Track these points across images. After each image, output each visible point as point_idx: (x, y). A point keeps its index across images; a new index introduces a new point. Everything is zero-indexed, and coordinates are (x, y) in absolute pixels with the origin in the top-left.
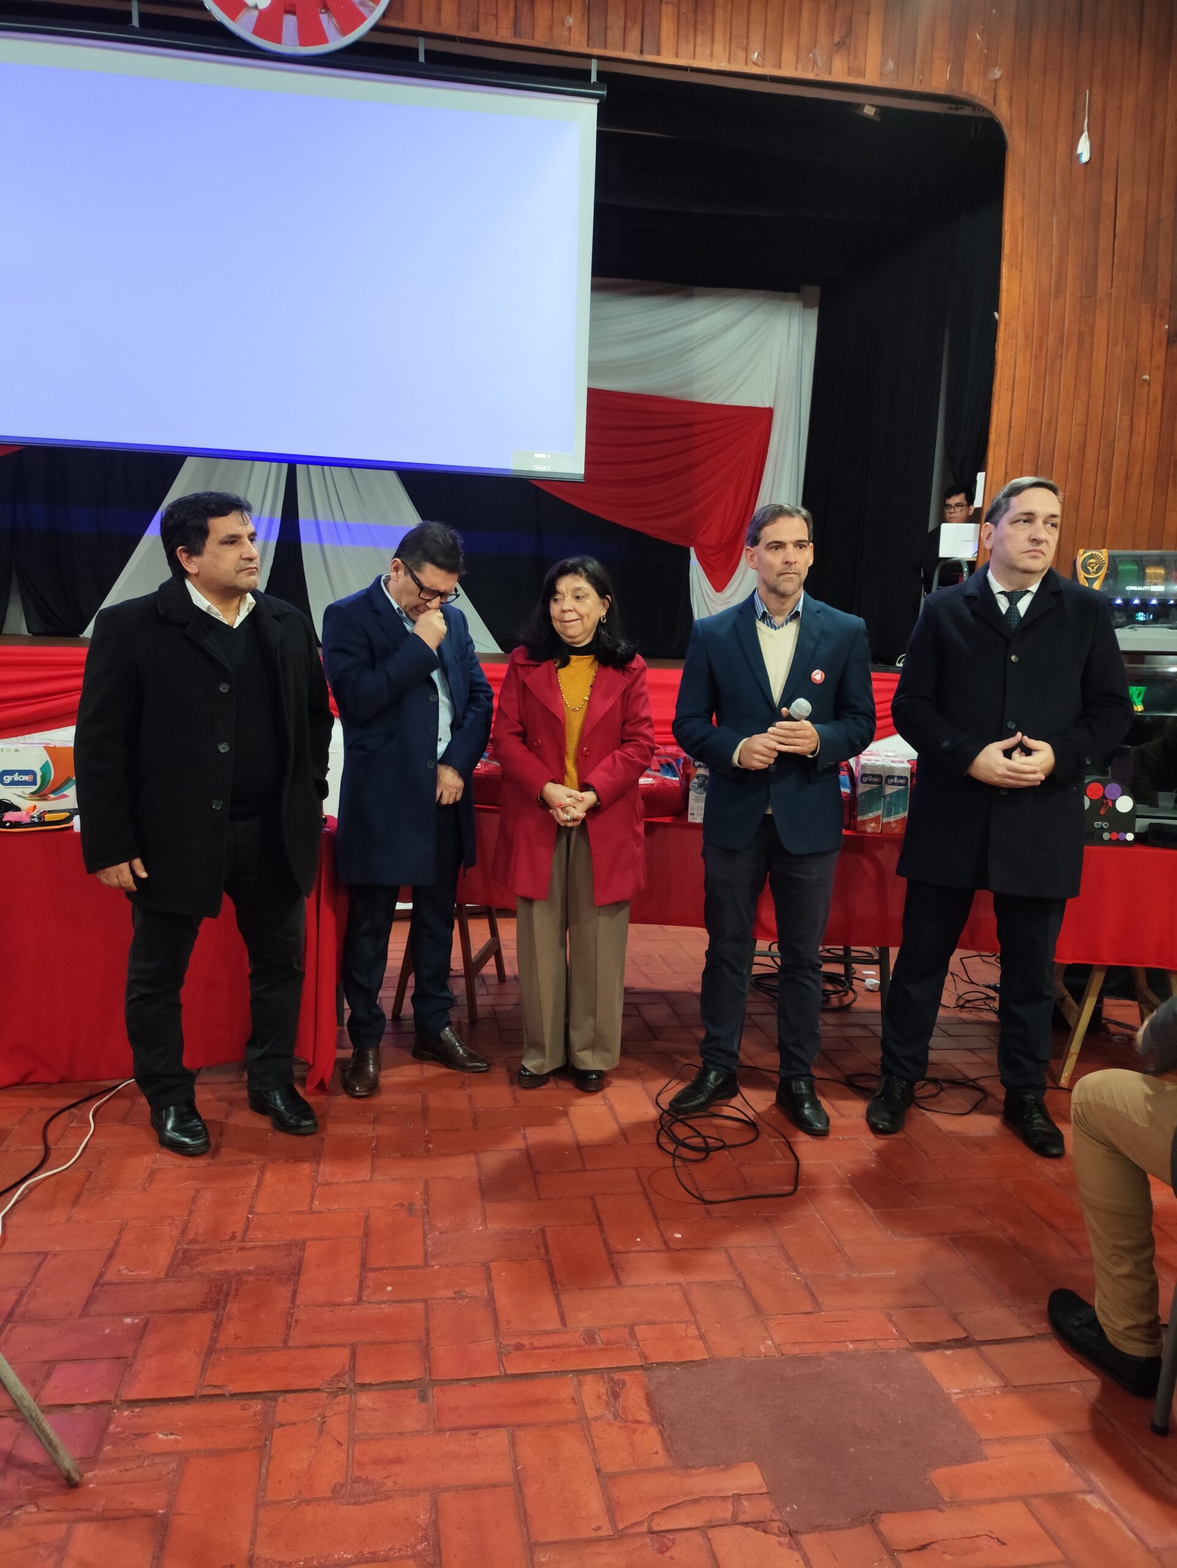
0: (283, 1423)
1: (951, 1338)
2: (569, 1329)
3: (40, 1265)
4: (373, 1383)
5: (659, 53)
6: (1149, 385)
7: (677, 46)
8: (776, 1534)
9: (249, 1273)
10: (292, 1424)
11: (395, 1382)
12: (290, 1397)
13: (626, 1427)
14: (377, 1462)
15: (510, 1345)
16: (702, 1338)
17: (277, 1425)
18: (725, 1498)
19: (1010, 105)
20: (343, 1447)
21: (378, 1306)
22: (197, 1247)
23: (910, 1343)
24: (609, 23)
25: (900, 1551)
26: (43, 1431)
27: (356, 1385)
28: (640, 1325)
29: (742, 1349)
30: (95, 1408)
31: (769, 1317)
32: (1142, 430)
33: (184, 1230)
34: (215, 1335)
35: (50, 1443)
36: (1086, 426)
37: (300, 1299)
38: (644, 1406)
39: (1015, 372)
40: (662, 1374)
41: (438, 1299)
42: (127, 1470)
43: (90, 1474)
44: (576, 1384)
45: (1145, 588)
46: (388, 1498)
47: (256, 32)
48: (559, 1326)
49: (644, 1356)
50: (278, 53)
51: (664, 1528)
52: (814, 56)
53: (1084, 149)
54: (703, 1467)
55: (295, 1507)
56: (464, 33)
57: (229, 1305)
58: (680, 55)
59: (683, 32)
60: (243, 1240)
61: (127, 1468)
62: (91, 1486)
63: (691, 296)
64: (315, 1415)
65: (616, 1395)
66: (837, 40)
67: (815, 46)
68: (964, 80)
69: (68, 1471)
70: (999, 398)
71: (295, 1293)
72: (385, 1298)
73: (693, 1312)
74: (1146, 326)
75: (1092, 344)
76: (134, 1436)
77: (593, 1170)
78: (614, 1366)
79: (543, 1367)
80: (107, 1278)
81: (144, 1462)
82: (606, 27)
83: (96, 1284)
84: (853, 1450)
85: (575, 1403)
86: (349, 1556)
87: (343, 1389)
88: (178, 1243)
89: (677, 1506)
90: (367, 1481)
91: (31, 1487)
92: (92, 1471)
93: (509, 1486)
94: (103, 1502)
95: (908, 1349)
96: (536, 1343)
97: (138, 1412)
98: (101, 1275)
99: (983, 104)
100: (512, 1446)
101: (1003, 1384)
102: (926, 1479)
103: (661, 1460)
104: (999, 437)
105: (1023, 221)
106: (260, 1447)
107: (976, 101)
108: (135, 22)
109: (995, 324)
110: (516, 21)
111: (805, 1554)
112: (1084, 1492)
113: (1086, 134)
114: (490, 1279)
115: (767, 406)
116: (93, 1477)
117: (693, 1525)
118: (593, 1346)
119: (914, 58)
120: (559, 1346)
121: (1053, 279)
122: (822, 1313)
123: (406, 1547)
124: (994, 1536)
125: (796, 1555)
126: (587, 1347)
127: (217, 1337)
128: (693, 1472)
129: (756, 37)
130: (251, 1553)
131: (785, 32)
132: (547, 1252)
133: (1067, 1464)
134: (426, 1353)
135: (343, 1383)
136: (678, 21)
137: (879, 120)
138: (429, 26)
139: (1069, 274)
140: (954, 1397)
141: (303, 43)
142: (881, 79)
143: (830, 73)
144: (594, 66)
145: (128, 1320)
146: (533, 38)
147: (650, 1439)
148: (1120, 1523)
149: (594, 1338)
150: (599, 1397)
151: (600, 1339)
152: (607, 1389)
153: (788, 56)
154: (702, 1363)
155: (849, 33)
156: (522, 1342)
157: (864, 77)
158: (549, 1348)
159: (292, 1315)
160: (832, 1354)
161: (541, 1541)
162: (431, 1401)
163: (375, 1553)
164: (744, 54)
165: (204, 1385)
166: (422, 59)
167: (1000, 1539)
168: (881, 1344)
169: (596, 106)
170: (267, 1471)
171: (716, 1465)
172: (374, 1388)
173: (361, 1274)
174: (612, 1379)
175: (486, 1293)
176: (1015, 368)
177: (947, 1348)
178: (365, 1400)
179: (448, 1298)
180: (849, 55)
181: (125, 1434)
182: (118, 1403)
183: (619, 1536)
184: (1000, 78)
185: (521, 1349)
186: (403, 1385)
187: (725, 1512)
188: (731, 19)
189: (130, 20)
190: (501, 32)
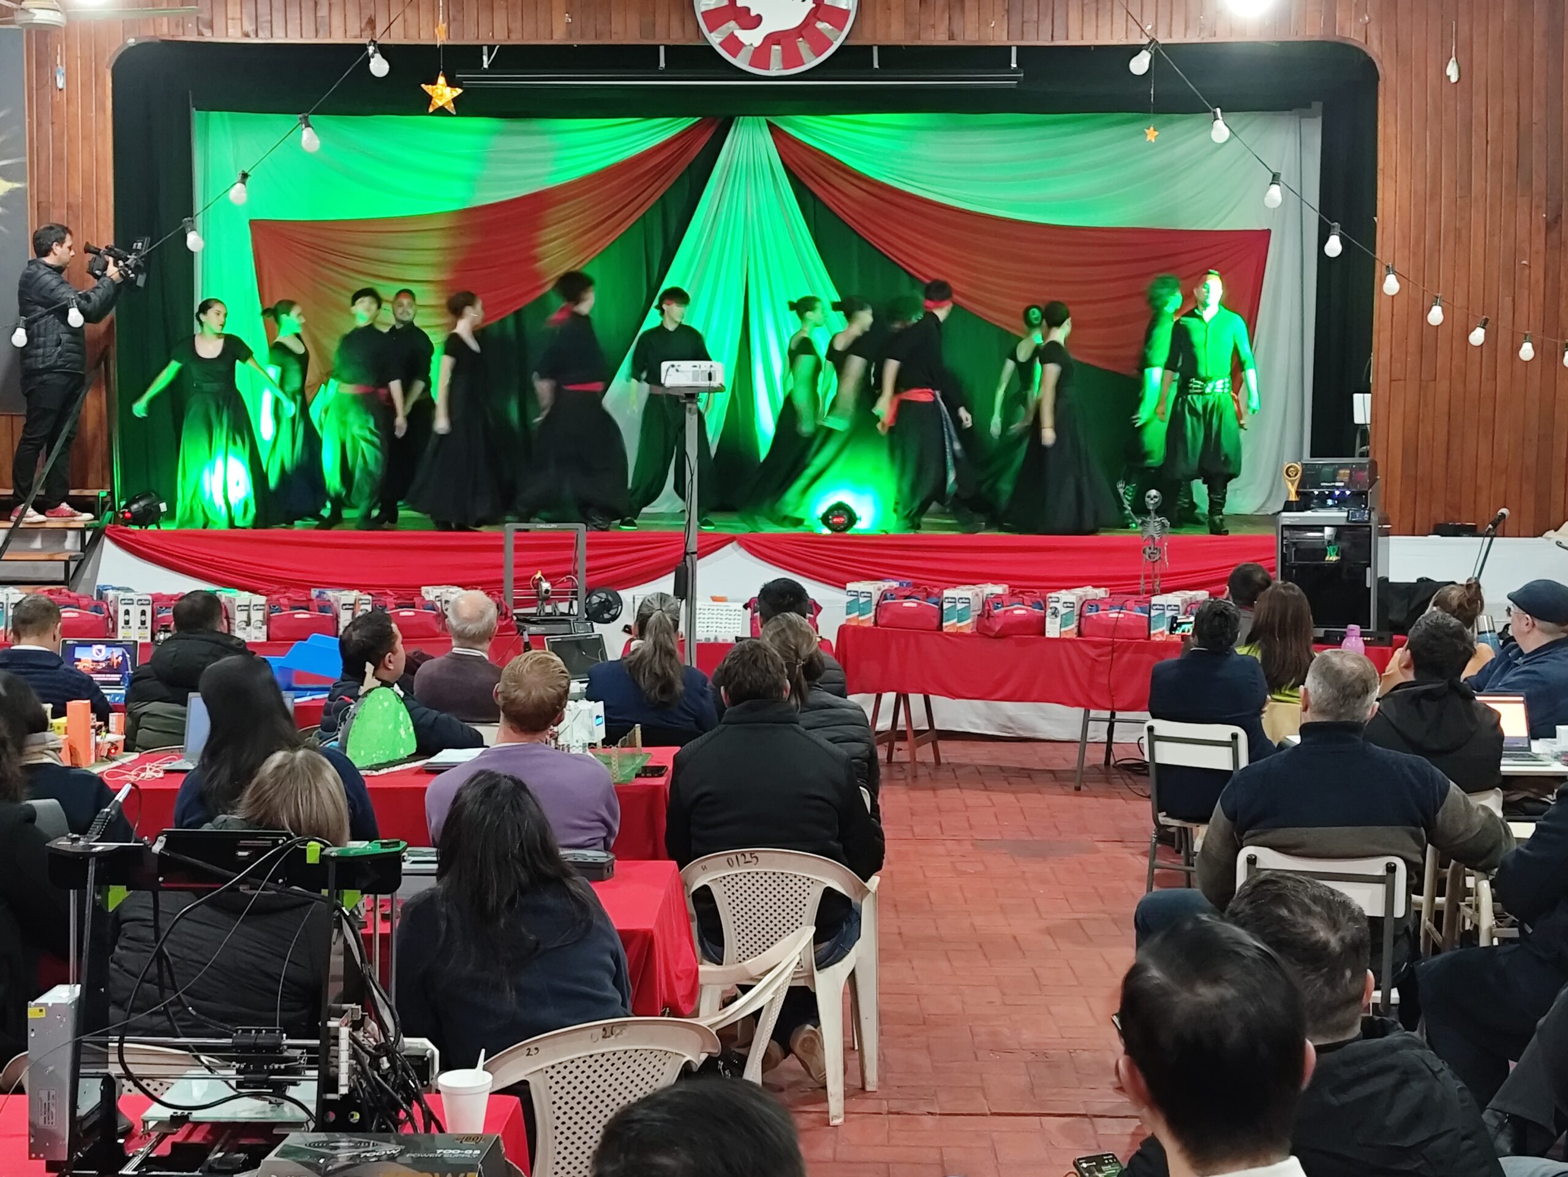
5: (1067, 38)
6: (1529, 268)
7: (1083, 29)
19: (1381, 42)
32: (1525, 309)
45: (1333, 484)
47: (750, 62)
50: (767, 77)
53: (1452, 71)
56: (908, 43)
58: (1084, 38)
59: (1086, 18)
67: (1201, 14)
68: (1337, 25)
74: (1523, 217)
75: (1469, 237)
82: (1023, 23)
99: (1355, 44)
105: (1396, 139)
110: (950, 30)
113: (1454, 59)
115: (1262, 228)
121: (1428, 184)
129: (1150, 12)
136: (1083, 11)
138: (881, 41)
139: (1443, 176)
141: (785, 68)
144: (1014, 53)
146: (964, 40)
166: (876, 65)
184: (1369, 22)
190: (938, 37)
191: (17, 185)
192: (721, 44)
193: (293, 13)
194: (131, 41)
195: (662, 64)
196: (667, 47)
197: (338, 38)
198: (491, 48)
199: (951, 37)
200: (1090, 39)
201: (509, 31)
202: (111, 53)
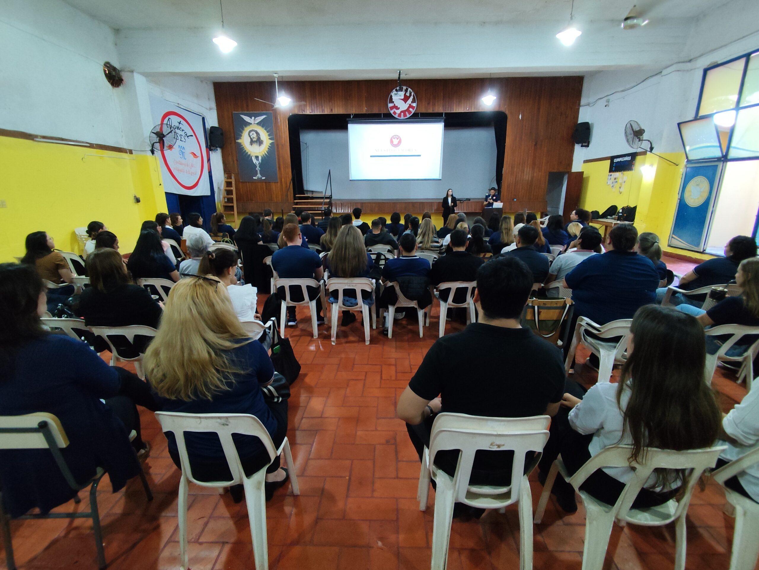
5: (453, 110)
19: (508, 111)
24: (446, 107)
53: (520, 117)
56: (425, 112)
59: (457, 107)
68: (501, 108)
74: (530, 143)
75: (521, 147)
99: (503, 111)
105: (510, 129)
109: (505, 145)
110: (433, 109)
113: (520, 115)
121: (515, 138)
129: (468, 106)
131: (472, 105)
138: (420, 112)
139: (517, 136)
141: (404, 117)
144: (444, 114)
146: (435, 111)
153: (473, 109)
164: (466, 109)
166: (420, 116)
169: (444, 121)
184: (507, 108)
188: (464, 104)
190: (430, 111)
191: (273, 141)
192: (393, 113)
193: (318, 108)
194: (291, 114)
195: (382, 117)
196: (383, 114)
197: (326, 113)
198: (352, 114)
199: (433, 111)
200: (457, 111)
201: (356, 111)
202: (288, 116)
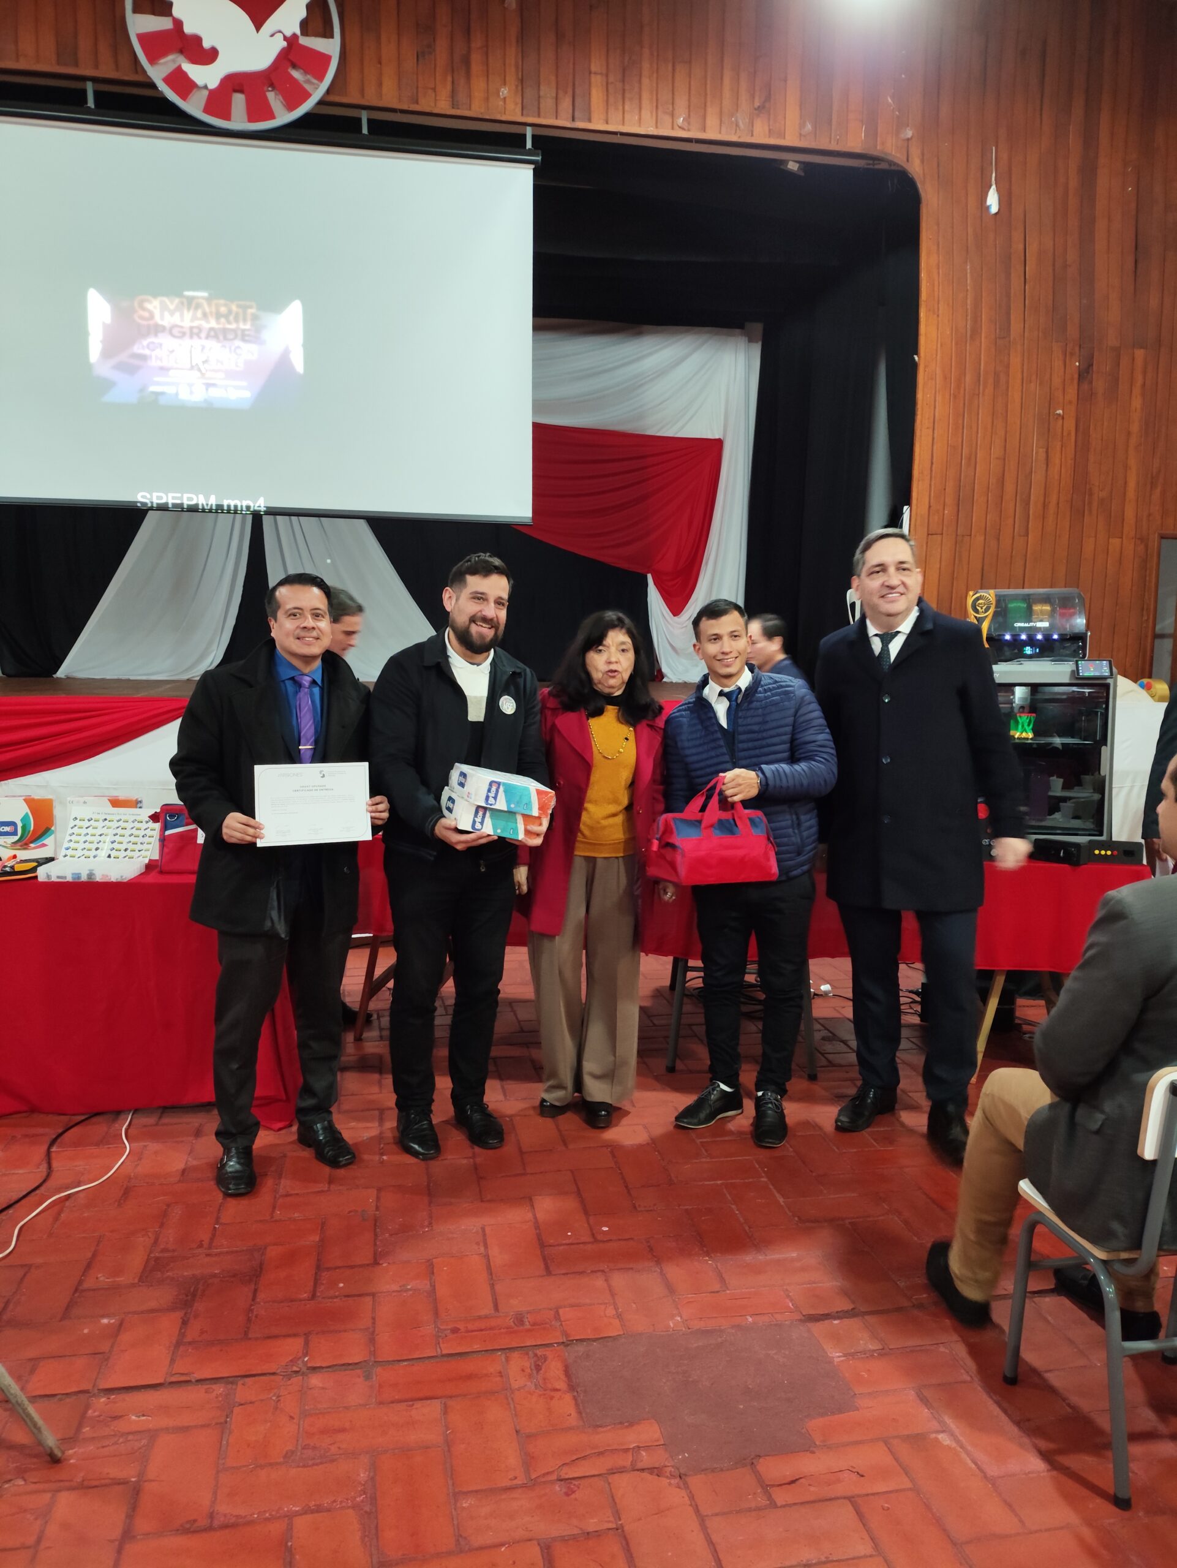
0: (242, 1402)
1: (840, 1310)
2: (501, 1314)
3: (25, 1275)
4: (323, 1366)
5: (590, 120)
6: (1063, 418)
7: (607, 113)
8: (667, 1477)
9: (215, 1276)
10: (251, 1403)
11: (343, 1365)
12: (247, 1380)
13: (544, 1395)
14: (324, 1431)
15: (445, 1330)
16: (619, 1316)
17: (237, 1405)
18: (627, 1450)
19: (922, 161)
20: (295, 1421)
21: (330, 1300)
22: (166, 1255)
23: (804, 1316)
24: (542, 93)
25: (773, 1486)
26: (28, 1415)
27: (309, 1368)
28: (565, 1307)
29: (653, 1325)
30: (75, 1397)
31: (680, 1297)
32: (1057, 461)
33: (156, 1241)
34: (183, 1331)
35: (35, 1425)
36: (1004, 459)
37: (261, 1296)
38: (563, 1377)
39: (935, 411)
40: (581, 1349)
41: (384, 1292)
42: (103, 1447)
43: (71, 1452)
44: (503, 1359)
45: (1031, 624)
46: (332, 1461)
47: (207, 110)
48: (493, 1312)
49: (567, 1335)
50: (228, 130)
51: (571, 1477)
52: (736, 121)
53: (993, 201)
54: (610, 1425)
55: (251, 1471)
56: (405, 107)
57: (196, 1304)
58: (609, 122)
59: (611, 100)
60: (210, 1247)
61: (104, 1445)
62: (72, 1461)
63: (639, 334)
64: (272, 1395)
65: (538, 1368)
66: (757, 104)
67: (737, 111)
68: (879, 139)
69: (51, 1448)
70: (921, 436)
71: (256, 1291)
72: (337, 1294)
73: (613, 1295)
74: (1058, 364)
75: (1007, 382)
76: (109, 1419)
77: (532, 1174)
78: (539, 1343)
79: (475, 1347)
80: (86, 1286)
81: (118, 1440)
82: (539, 97)
83: (76, 1290)
84: (742, 1407)
85: (502, 1376)
86: (297, 1509)
87: (296, 1372)
88: (151, 1252)
89: (584, 1458)
90: (314, 1448)
91: (18, 1464)
92: (72, 1449)
93: (439, 1447)
94: (82, 1474)
95: (800, 1320)
96: (470, 1327)
97: (114, 1398)
98: (80, 1282)
99: (896, 160)
100: (444, 1414)
101: (881, 1347)
102: (803, 1428)
103: (573, 1420)
104: (922, 473)
105: (938, 269)
106: (221, 1423)
107: (890, 158)
108: (91, 103)
109: (915, 366)
110: (453, 94)
111: (690, 1492)
112: (938, 1432)
113: (994, 187)
114: (433, 1273)
115: (717, 437)
116: (73, 1455)
117: (596, 1473)
118: (522, 1328)
119: (831, 120)
120: (491, 1329)
121: (969, 322)
122: (728, 1292)
123: (347, 1500)
124: (854, 1470)
125: (683, 1493)
126: (516, 1328)
127: (185, 1332)
128: (601, 1429)
129: (681, 103)
130: (211, 1511)
131: (709, 99)
132: (486, 1246)
133: (926, 1410)
134: (372, 1340)
135: (297, 1367)
136: (607, 91)
137: (802, 174)
138: (371, 99)
139: (983, 317)
140: (836, 1360)
141: (251, 119)
142: (800, 140)
143: (752, 135)
144: (529, 132)
145: (105, 1321)
146: (470, 109)
147: (565, 1405)
148: (964, 1456)
149: (523, 1321)
150: (523, 1370)
151: (529, 1322)
152: (531, 1363)
153: (712, 121)
154: (614, 1338)
155: (768, 98)
156: (458, 1327)
157: (784, 138)
158: (481, 1330)
159: (252, 1311)
160: (733, 1327)
161: (465, 1490)
162: (374, 1379)
163: (320, 1505)
164: (671, 120)
165: (173, 1372)
166: (365, 131)
167: (860, 1472)
168: (778, 1317)
169: (532, 172)
170: (227, 1442)
171: (621, 1423)
172: (325, 1370)
173: (316, 1273)
174: (536, 1355)
175: (428, 1286)
176: (935, 408)
177: (835, 1318)
178: (315, 1380)
179: (394, 1291)
180: (769, 119)
181: (102, 1417)
182: (96, 1391)
183: (531, 1485)
184: (912, 138)
185: (457, 1332)
186: (350, 1367)
187: (626, 1461)
188: (657, 87)
189: (85, 100)
190: (438, 103)
196: (95, 81)
199: (455, 105)
